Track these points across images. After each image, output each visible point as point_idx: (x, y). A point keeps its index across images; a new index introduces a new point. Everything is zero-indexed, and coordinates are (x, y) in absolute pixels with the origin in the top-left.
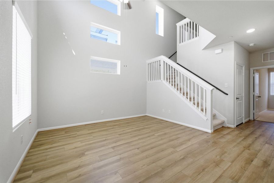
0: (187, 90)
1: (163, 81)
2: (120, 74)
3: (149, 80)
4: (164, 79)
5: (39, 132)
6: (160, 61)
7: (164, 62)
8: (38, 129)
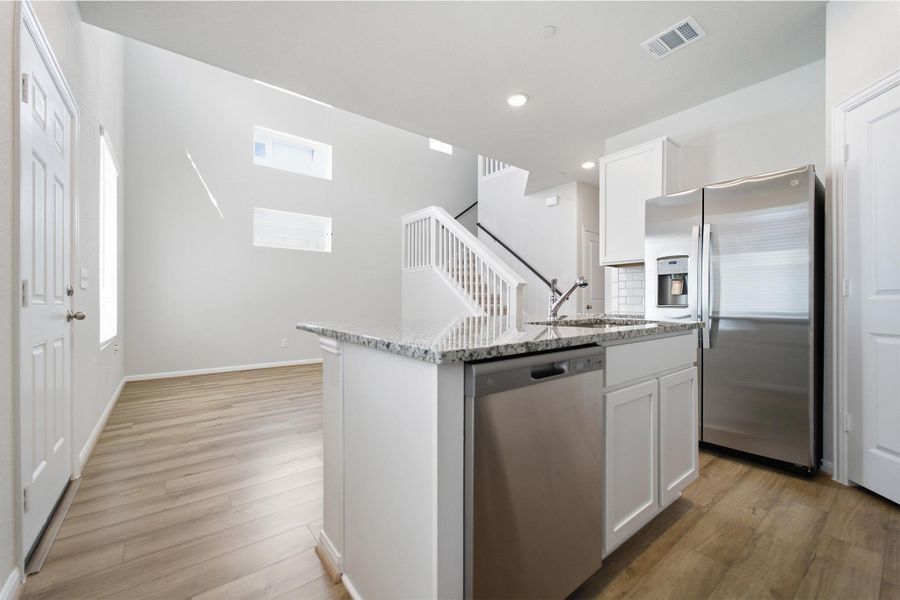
0: (498, 290)
1: (435, 268)
2: (330, 251)
3: (406, 267)
4: (437, 264)
5: (128, 383)
6: (429, 218)
7: (437, 221)
8: (126, 375)
